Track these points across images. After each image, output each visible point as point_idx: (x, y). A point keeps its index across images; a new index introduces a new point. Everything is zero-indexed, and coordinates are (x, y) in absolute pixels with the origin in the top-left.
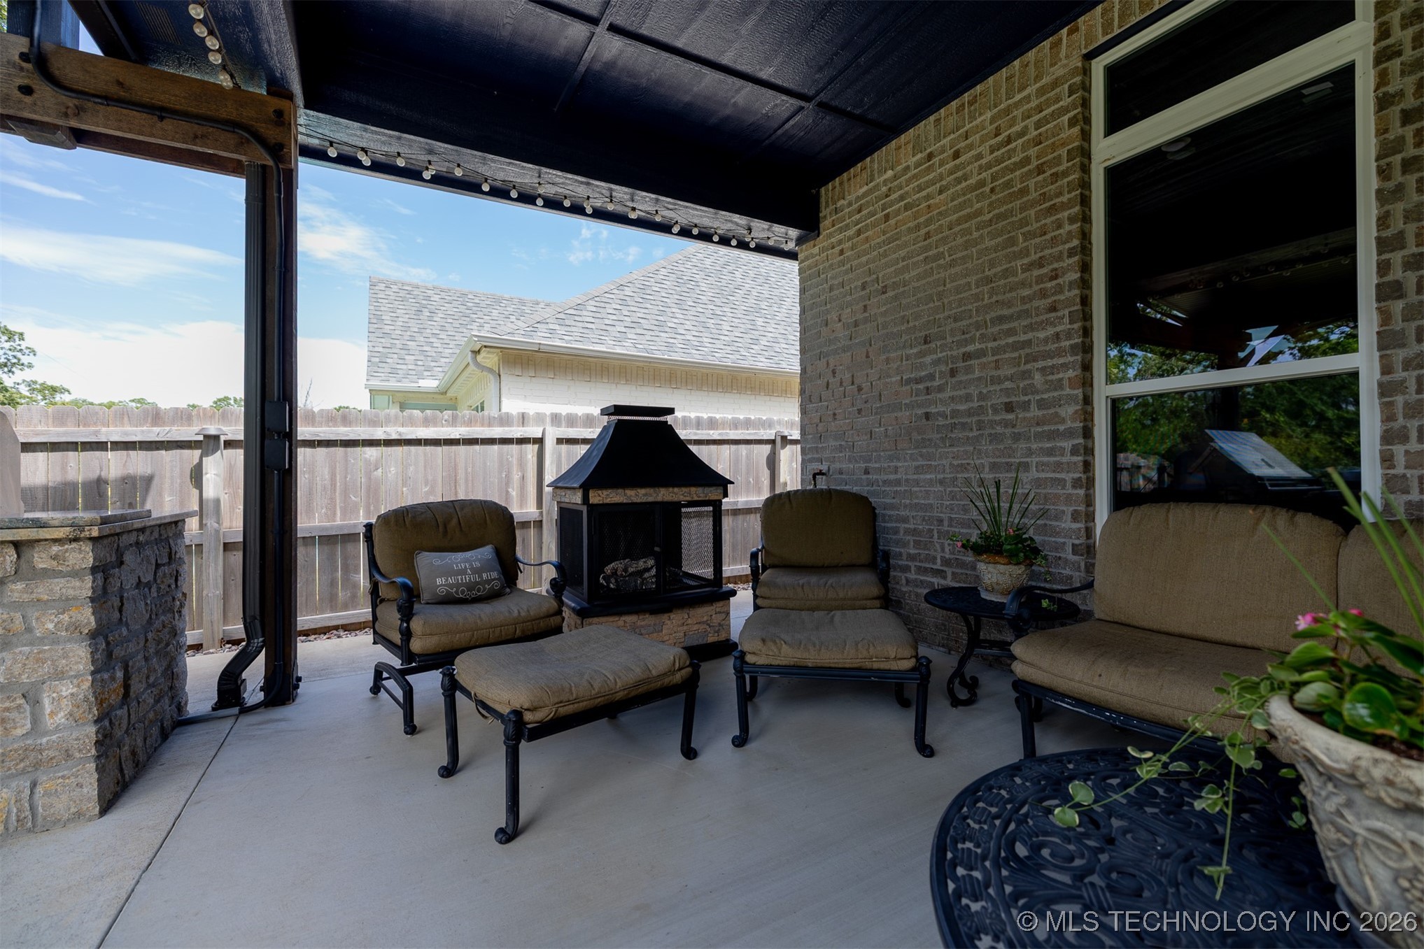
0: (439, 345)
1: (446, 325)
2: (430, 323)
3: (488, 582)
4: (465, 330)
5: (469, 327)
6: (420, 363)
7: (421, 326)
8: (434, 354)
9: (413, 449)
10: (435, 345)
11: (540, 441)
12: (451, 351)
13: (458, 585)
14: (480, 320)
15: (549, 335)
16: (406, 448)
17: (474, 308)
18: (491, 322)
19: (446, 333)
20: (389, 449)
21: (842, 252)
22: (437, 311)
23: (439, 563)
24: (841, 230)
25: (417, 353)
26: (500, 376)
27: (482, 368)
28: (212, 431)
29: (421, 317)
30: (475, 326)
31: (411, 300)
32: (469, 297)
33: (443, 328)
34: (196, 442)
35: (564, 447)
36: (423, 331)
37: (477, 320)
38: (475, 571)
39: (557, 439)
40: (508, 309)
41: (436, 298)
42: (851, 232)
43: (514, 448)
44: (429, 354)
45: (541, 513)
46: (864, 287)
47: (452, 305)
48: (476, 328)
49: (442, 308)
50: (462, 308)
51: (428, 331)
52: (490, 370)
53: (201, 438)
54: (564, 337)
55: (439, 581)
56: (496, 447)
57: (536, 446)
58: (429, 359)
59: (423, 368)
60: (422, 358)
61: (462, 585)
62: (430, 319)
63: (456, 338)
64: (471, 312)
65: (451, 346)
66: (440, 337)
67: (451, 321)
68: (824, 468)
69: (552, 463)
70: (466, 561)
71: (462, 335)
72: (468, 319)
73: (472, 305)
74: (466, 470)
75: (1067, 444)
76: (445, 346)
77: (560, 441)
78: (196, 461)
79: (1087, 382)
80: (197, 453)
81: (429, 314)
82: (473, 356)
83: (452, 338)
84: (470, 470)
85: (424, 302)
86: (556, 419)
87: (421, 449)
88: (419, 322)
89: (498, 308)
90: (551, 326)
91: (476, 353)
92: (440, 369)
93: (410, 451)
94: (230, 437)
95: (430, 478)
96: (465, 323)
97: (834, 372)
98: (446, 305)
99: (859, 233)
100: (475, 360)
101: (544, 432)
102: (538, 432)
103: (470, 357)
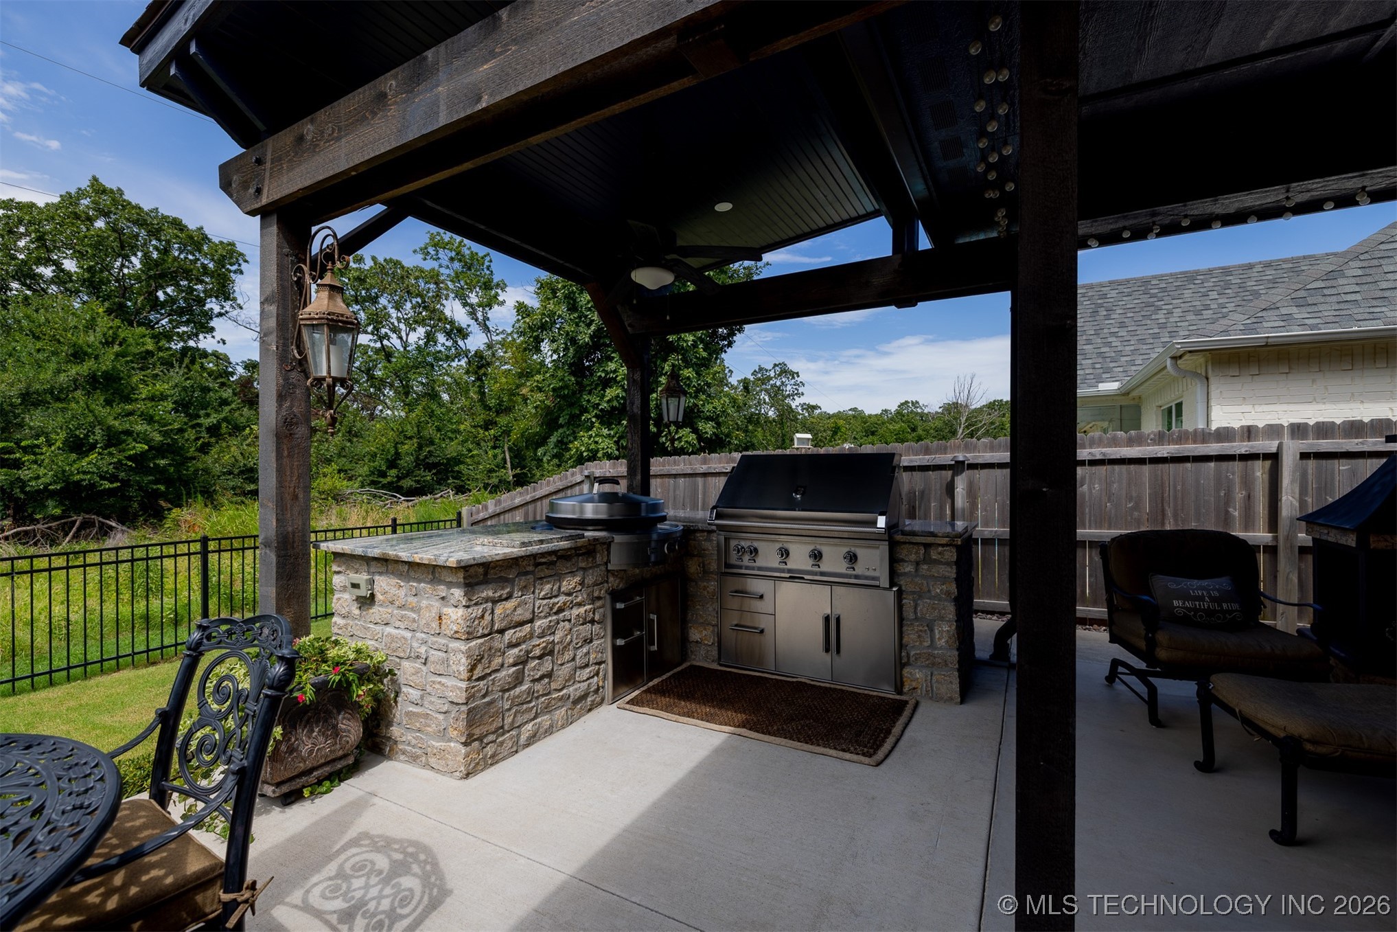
0: (1119, 344)
1: (1126, 320)
2: (1107, 322)
3: (1229, 612)
4: (1149, 322)
5: (1153, 317)
6: (1098, 366)
7: (1098, 327)
8: (1113, 354)
9: (1117, 467)
10: (1114, 344)
11: (1274, 458)
12: (1132, 348)
13: (1195, 610)
14: (1167, 307)
15: (1282, 324)
16: (1109, 467)
17: (1160, 295)
18: (1182, 305)
19: (1126, 329)
20: (1094, 468)
22: (1114, 308)
23: (1174, 586)
25: (1095, 356)
26: (1207, 379)
27: (1185, 371)
28: (961, 458)
29: (1098, 318)
30: (1161, 316)
31: (1085, 303)
32: (1153, 283)
33: (1122, 325)
34: (949, 465)
35: (1311, 464)
36: (1100, 331)
37: (1164, 307)
38: (1213, 600)
39: (1301, 453)
40: (1206, 285)
41: (1113, 294)
43: (1237, 466)
44: (1107, 355)
45: (1276, 538)
47: (1133, 297)
48: (1163, 316)
49: (1120, 303)
50: (1145, 298)
51: (1105, 331)
52: (1195, 374)
53: (953, 463)
54: (1307, 321)
55: (1175, 603)
56: (1212, 464)
57: (1268, 463)
58: (1108, 360)
59: (1101, 371)
60: (1100, 360)
61: (1200, 610)
62: (1108, 317)
63: (1138, 333)
64: (1155, 299)
65: (1132, 343)
66: (1120, 334)
67: (1132, 315)
69: (1292, 482)
70: (1203, 588)
71: (1145, 327)
72: (1153, 308)
73: (1157, 291)
74: (1175, 487)
76: (1126, 343)
77: (1304, 456)
78: (949, 479)
80: (950, 473)
81: (1105, 313)
82: (1173, 362)
83: (1133, 333)
84: (1179, 488)
85: (1099, 301)
86: (1298, 430)
87: (1124, 468)
88: (1096, 323)
89: (1192, 286)
90: (1284, 311)
91: (1175, 358)
92: (1121, 369)
93: (1114, 470)
94: (971, 461)
95: (1134, 494)
96: (1148, 313)
98: (1124, 298)
100: (1175, 366)
101: (1280, 447)
102: (1271, 446)
103: (1169, 362)
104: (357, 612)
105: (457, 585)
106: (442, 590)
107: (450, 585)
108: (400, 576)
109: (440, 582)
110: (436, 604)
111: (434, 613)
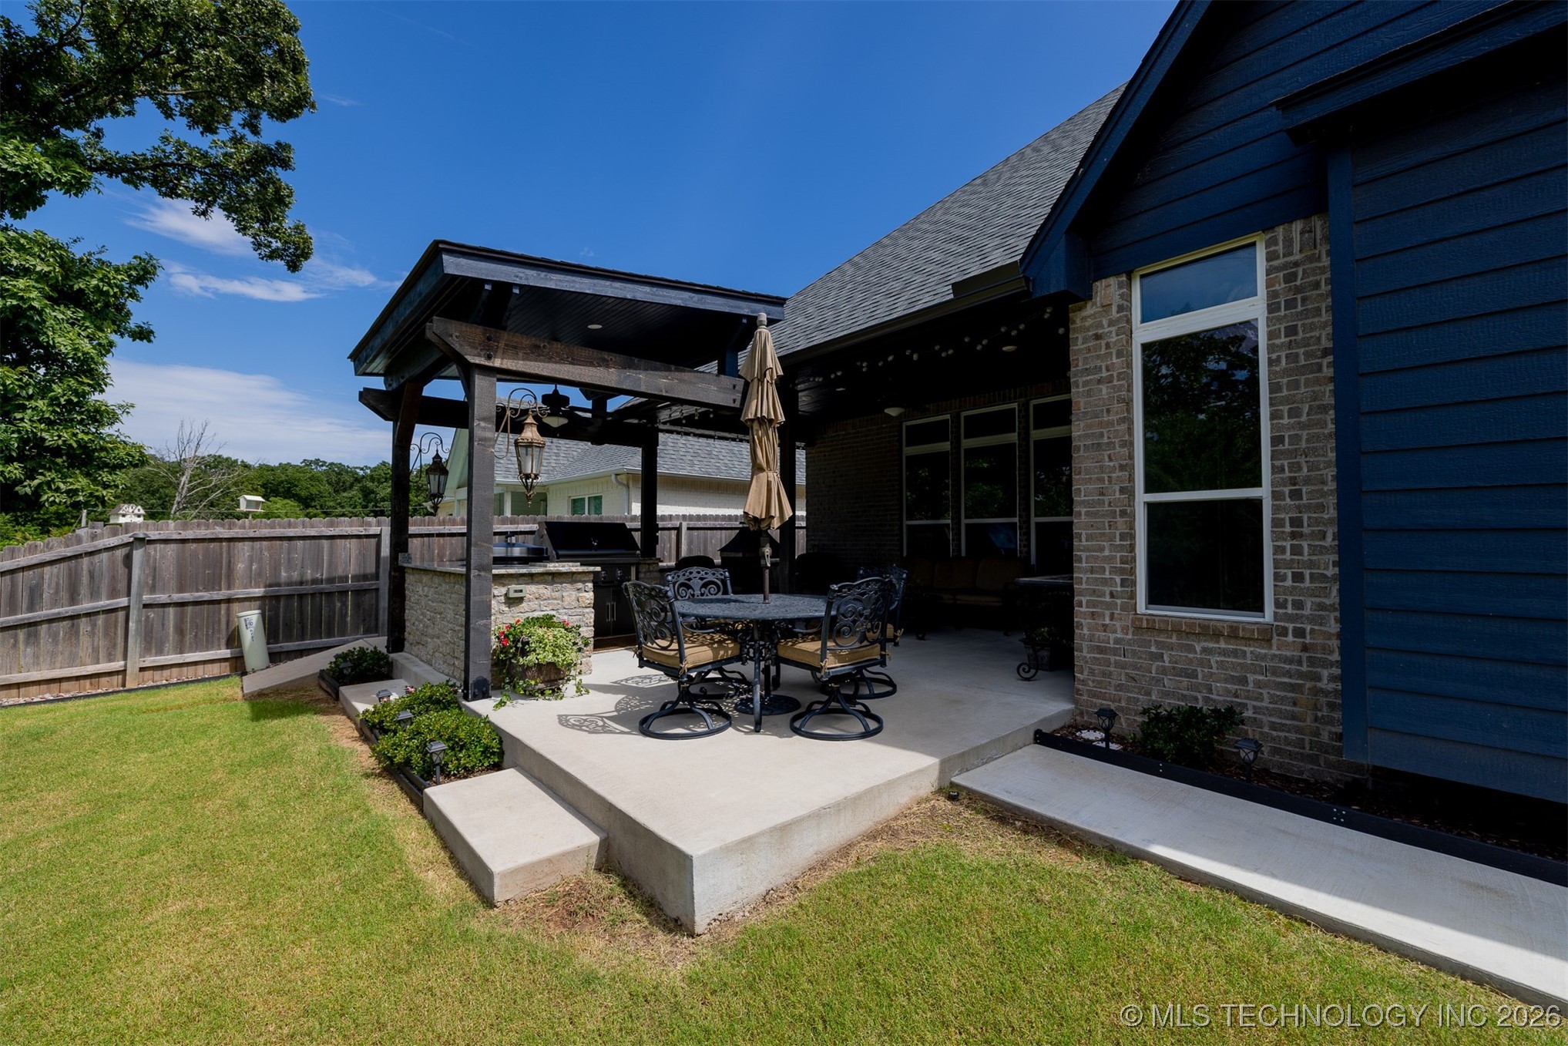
11: (678, 529)
21: (825, 456)
24: (824, 447)
26: (629, 488)
27: (620, 483)
39: (687, 527)
42: (829, 449)
43: (667, 532)
46: (834, 472)
52: (624, 485)
68: (817, 543)
69: (685, 540)
75: (896, 538)
77: (689, 529)
79: (901, 520)
82: (615, 476)
86: (684, 517)
91: (617, 475)
97: (821, 504)
99: (832, 450)
100: (616, 478)
101: (681, 524)
102: (677, 524)
103: (613, 477)
104: (507, 609)
105: (588, 581)
106: (580, 585)
107: (584, 582)
108: (545, 582)
109: (576, 582)
110: (574, 593)
111: (574, 597)
